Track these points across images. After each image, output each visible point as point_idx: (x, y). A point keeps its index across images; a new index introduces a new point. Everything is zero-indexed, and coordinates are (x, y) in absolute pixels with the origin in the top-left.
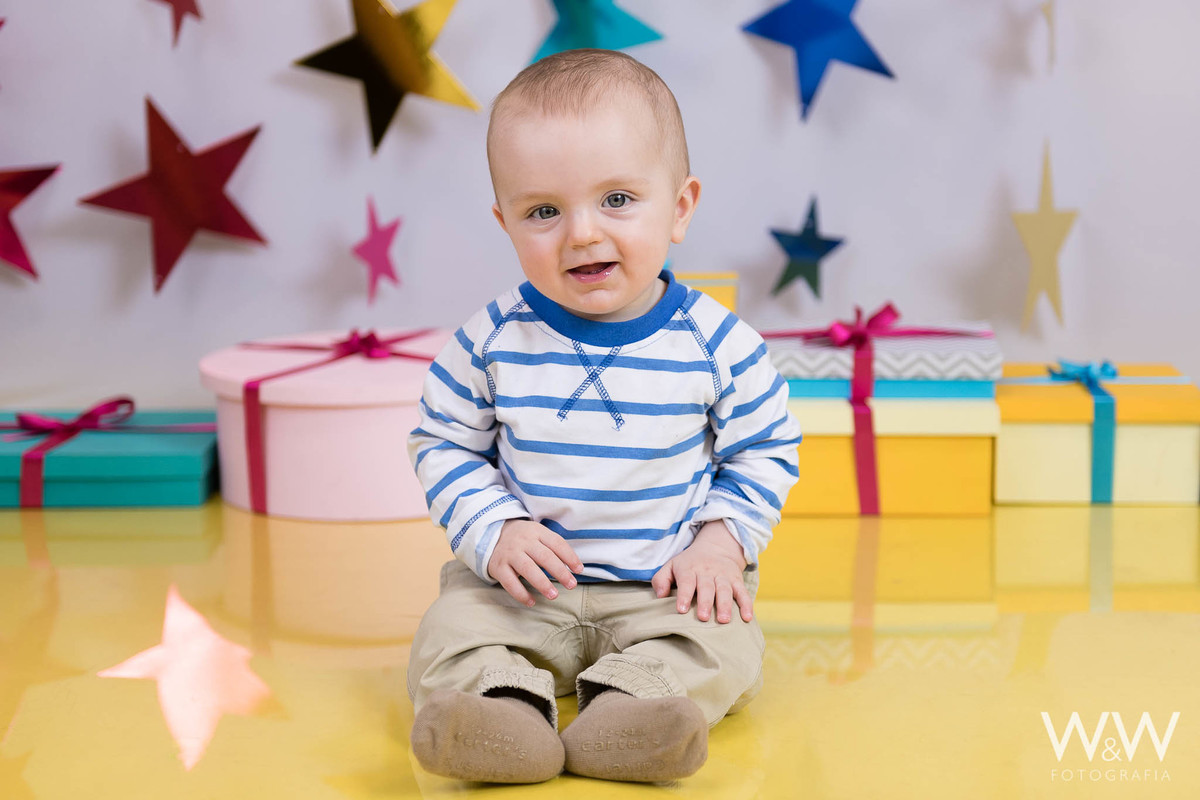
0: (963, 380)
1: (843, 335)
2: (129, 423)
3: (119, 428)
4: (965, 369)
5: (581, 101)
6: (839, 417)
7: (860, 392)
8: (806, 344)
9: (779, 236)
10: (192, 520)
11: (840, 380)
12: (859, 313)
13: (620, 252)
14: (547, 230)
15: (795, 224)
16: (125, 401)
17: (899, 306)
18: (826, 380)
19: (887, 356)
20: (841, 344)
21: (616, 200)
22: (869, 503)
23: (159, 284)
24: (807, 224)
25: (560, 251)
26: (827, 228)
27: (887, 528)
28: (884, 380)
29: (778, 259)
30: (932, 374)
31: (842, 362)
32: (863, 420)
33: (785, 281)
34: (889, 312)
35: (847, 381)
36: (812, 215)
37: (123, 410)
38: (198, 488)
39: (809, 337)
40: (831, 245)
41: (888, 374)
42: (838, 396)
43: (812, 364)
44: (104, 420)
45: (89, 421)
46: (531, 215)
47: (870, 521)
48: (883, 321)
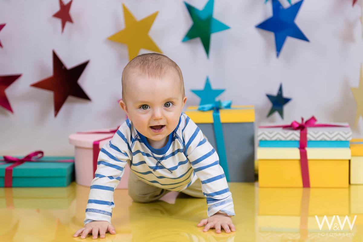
0: (338, 141)
1: (297, 126)
2: (42, 159)
3: (38, 161)
4: (338, 137)
5: (161, 72)
6: (295, 153)
7: (303, 145)
8: (283, 129)
9: (269, 97)
10: (64, 192)
11: (295, 141)
12: (303, 119)
13: (167, 122)
14: (146, 113)
15: (275, 93)
16: (41, 152)
17: (317, 117)
18: (291, 141)
19: (312, 133)
20: (296, 129)
21: (167, 105)
22: (306, 183)
23: (56, 115)
24: (279, 92)
25: (150, 120)
26: (285, 95)
27: (312, 191)
28: (311, 141)
29: (269, 105)
30: (328, 139)
31: (296, 135)
32: (303, 155)
33: (271, 112)
34: (313, 119)
35: (298, 141)
36: (281, 89)
37: (39, 155)
38: (66, 180)
39: (285, 127)
40: (287, 100)
41: (312, 139)
42: (295, 147)
43: (286, 136)
44: (34, 158)
45: (28, 159)
46: (140, 108)
47: (307, 189)
48: (311, 122)
